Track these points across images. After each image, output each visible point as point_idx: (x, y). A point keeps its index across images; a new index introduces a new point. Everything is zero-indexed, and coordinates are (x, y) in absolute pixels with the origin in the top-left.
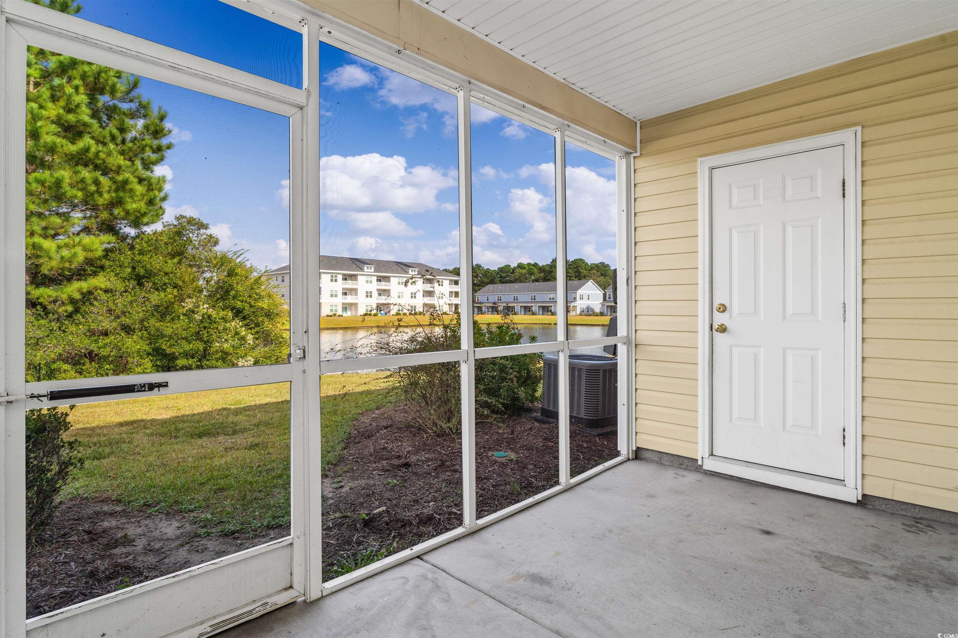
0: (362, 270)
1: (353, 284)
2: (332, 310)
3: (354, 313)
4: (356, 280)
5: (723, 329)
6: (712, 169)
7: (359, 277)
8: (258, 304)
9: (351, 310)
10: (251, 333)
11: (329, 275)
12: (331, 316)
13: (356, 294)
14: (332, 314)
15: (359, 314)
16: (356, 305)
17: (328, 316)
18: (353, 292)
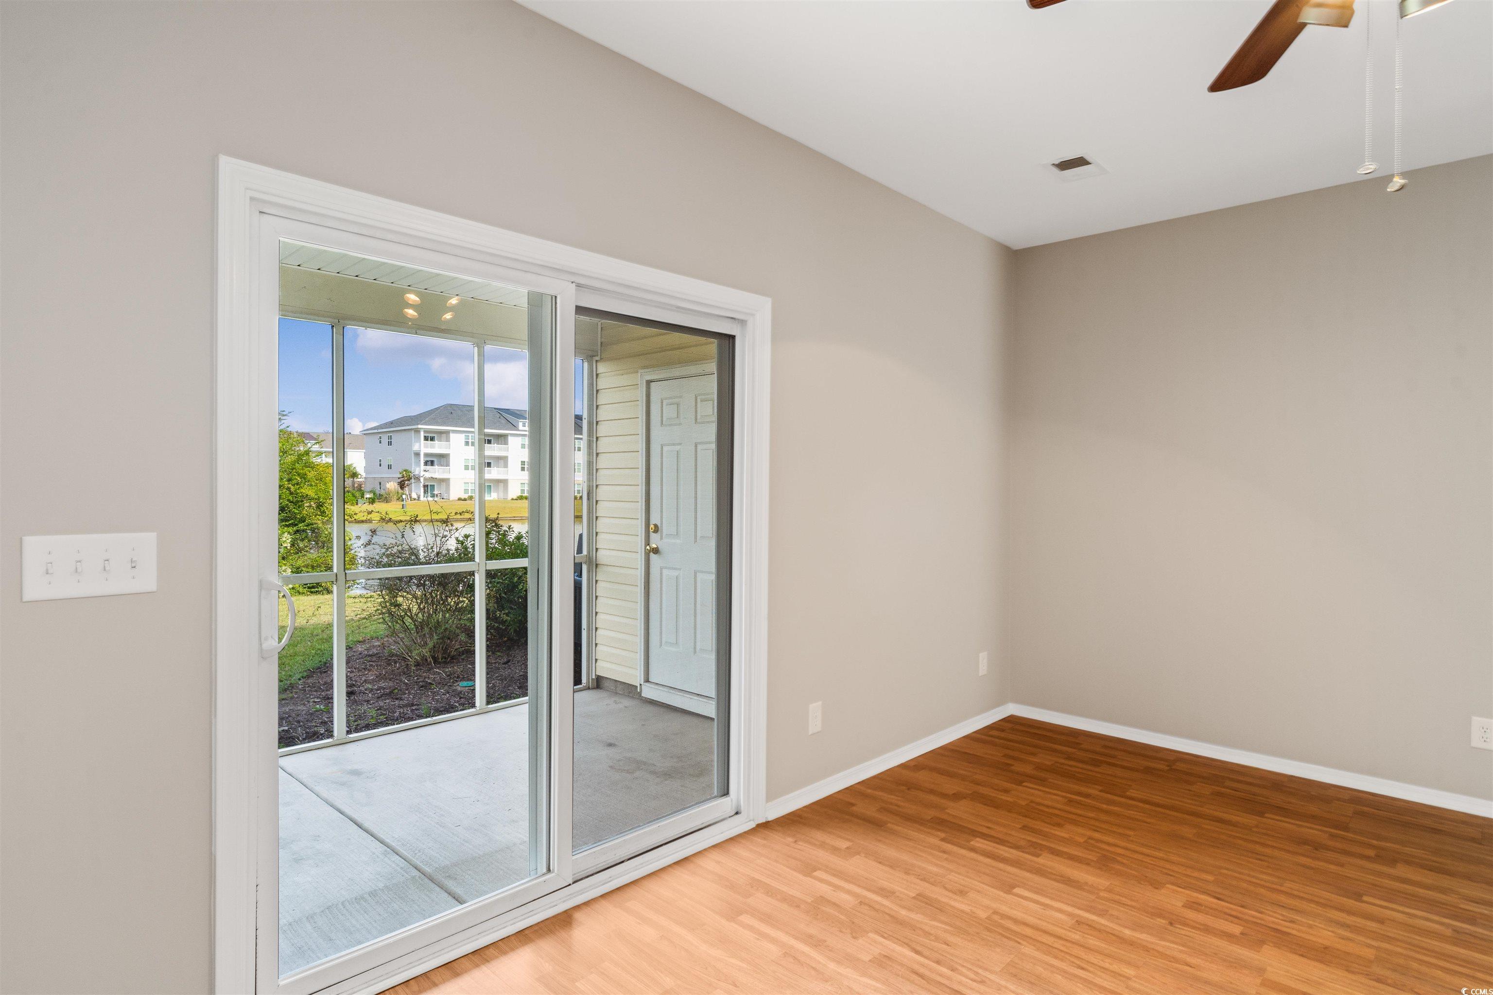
0: (515, 427)
1: (500, 450)
2: (466, 491)
3: (502, 495)
4: (506, 443)
5: (656, 551)
6: (649, 382)
7: (511, 439)
8: (302, 490)
9: (497, 491)
10: (289, 533)
11: (463, 435)
12: (465, 500)
13: (506, 466)
14: (466, 496)
15: (510, 498)
16: (505, 482)
17: (460, 499)
18: (502, 462)
